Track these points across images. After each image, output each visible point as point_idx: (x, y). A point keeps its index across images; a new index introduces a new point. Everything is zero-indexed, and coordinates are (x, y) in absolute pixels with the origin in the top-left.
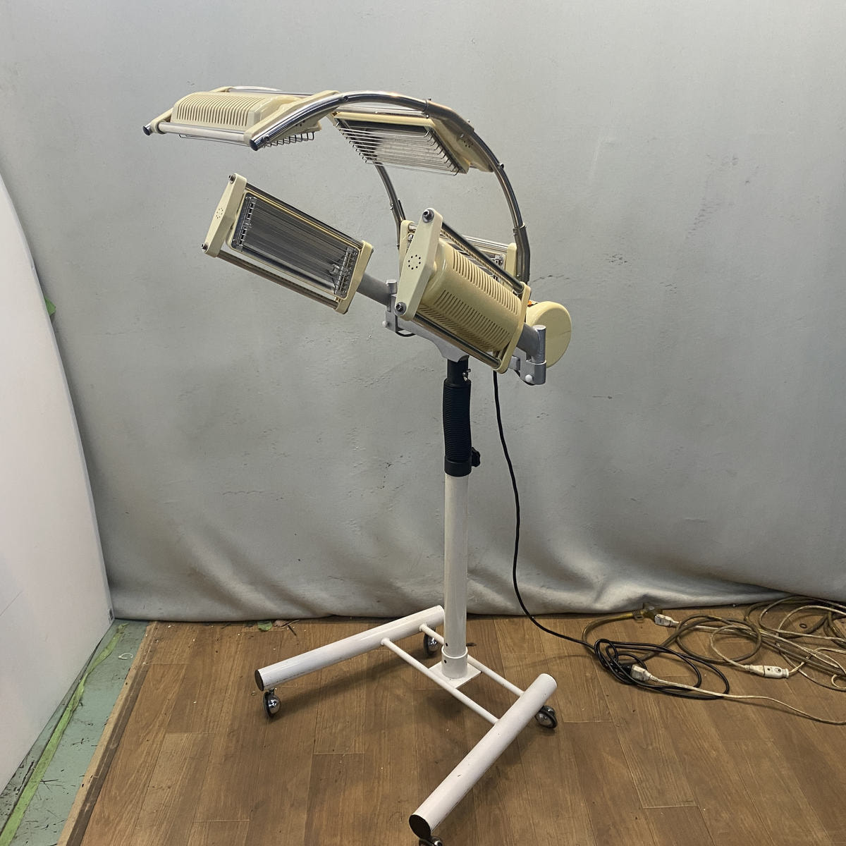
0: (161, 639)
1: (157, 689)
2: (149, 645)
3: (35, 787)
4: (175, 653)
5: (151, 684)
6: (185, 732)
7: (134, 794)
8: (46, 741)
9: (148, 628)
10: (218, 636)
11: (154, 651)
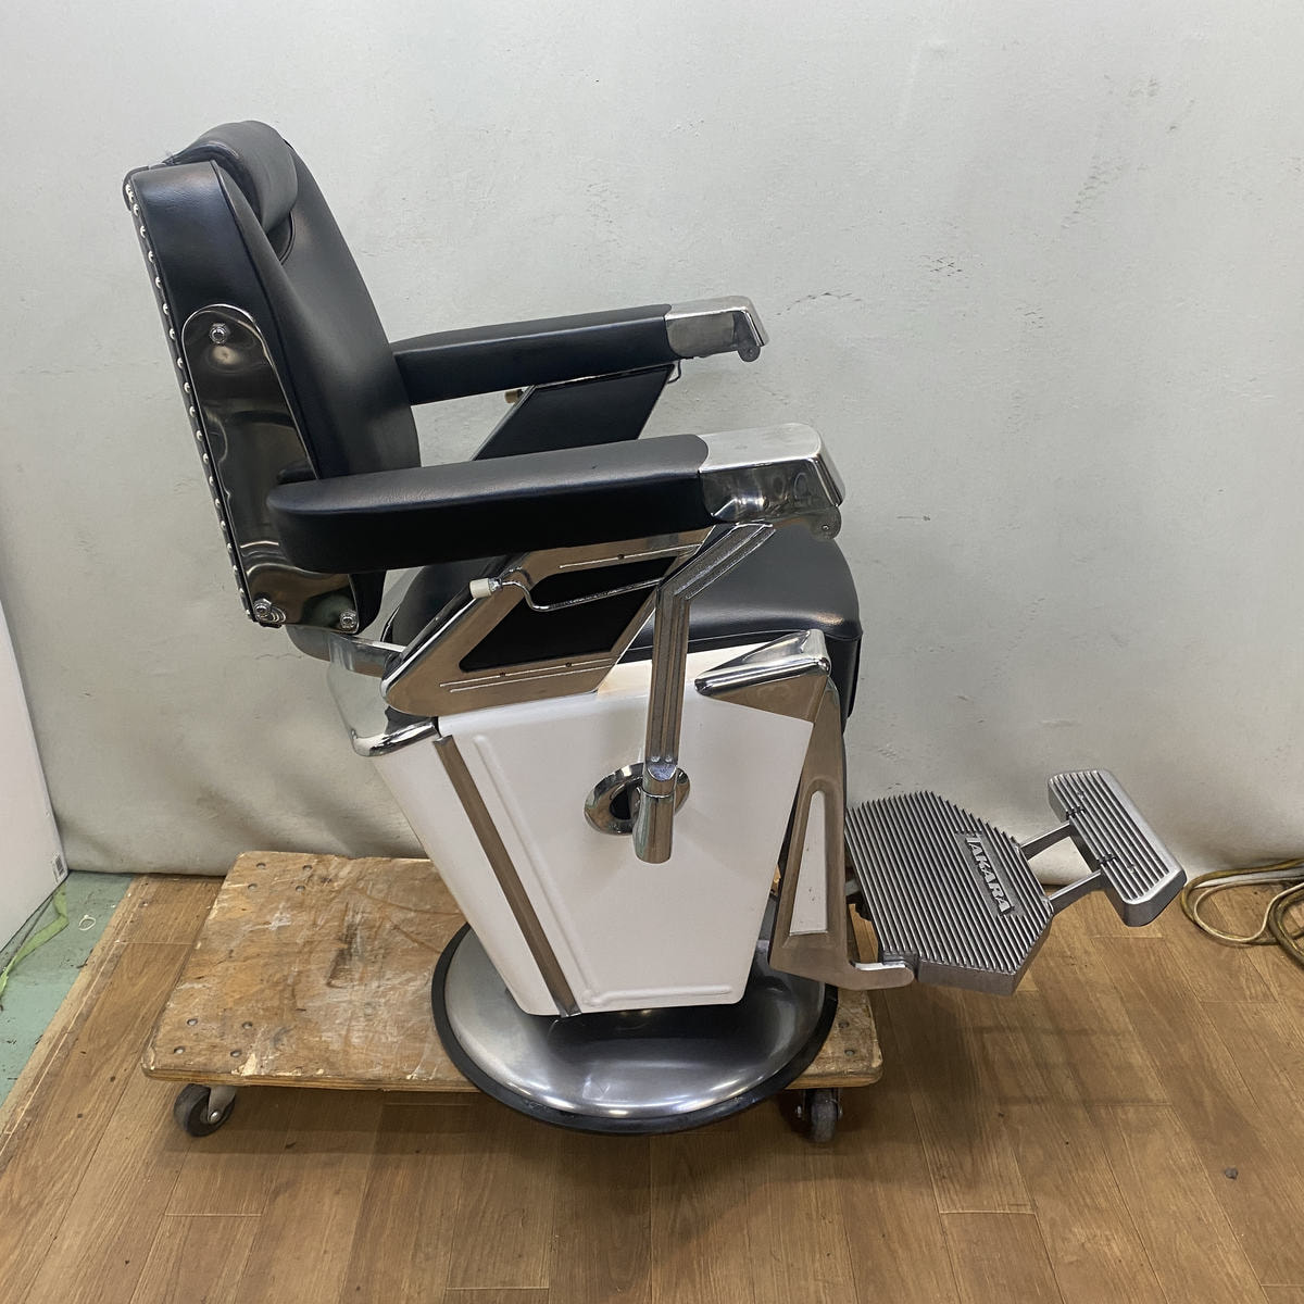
0: (151, 903)
2: (131, 912)
4: (172, 926)
9: (133, 885)
11: (137, 923)
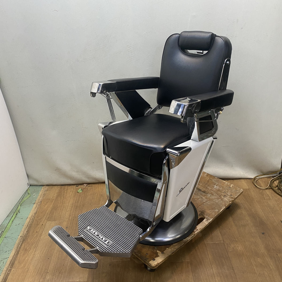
0: (47, 191)
1: (45, 207)
2: (43, 193)
3: (3, 239)
4: (51, 195)
5: (43, 205)
6: (53, 221)
7: (35, 241)
8: (7, 224)
9: (43, 187)
10: (66, 189)
11: (44, 195)
